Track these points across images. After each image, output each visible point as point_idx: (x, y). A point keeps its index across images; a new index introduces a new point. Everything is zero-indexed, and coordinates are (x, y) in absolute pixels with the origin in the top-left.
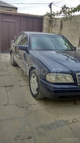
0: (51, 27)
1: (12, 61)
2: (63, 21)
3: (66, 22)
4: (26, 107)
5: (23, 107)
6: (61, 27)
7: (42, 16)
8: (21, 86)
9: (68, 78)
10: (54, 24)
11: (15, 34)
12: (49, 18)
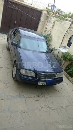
0: (47, 22)
1: (7, 45)
2: (56, 22)
3: (58, 23)
4: (6, 83)
5: (4, 83)
6: (53, 25)
7: (42, 10)
8: (8, 69)
9: (33, 74)
10: (49, 20)
11: (16, 21)
12: (46, 13)
